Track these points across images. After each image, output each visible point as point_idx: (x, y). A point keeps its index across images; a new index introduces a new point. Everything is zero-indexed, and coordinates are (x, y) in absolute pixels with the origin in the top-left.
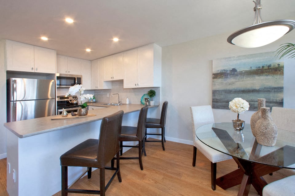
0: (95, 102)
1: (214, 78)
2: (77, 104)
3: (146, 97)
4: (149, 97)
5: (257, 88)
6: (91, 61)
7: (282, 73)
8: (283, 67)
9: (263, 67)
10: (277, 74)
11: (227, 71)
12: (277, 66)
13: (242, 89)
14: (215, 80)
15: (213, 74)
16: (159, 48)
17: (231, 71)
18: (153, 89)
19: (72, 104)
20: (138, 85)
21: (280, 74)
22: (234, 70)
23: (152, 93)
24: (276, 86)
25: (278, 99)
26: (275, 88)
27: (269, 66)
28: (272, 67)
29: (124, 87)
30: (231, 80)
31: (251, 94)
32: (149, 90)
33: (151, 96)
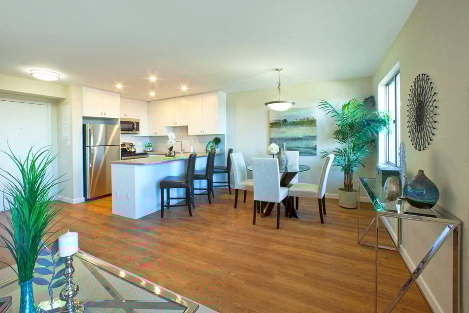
0: (152, 151)
1: (271, 127)
2: (135, 152)
3: (212, 144)
4: (214, 144)
5: (301, 137)
6: (148, 102)
7: (315, 125)
8: (316, 120)
9: (304, 119)
10: (312, 125)
11: (280, 121)
12: (312, 119)
13: (291, 137)
14: (272, 129)
15: (270, 124)
16: (223, 95)
17: (283, 121)
18: (218, 137)
19: (130, 152)
20: (203, 131)
21: (314, 126)
22: (285, 121)
23: (217, 141)
24: (312, 135)
25: (313, 146)
26: (312, 137)
27: (308, 119)
28: (309, 120)
29: (189, 134)
30: (283, 129)
31: (297, 142)
32: (214, 137)
33: (216, 144)
